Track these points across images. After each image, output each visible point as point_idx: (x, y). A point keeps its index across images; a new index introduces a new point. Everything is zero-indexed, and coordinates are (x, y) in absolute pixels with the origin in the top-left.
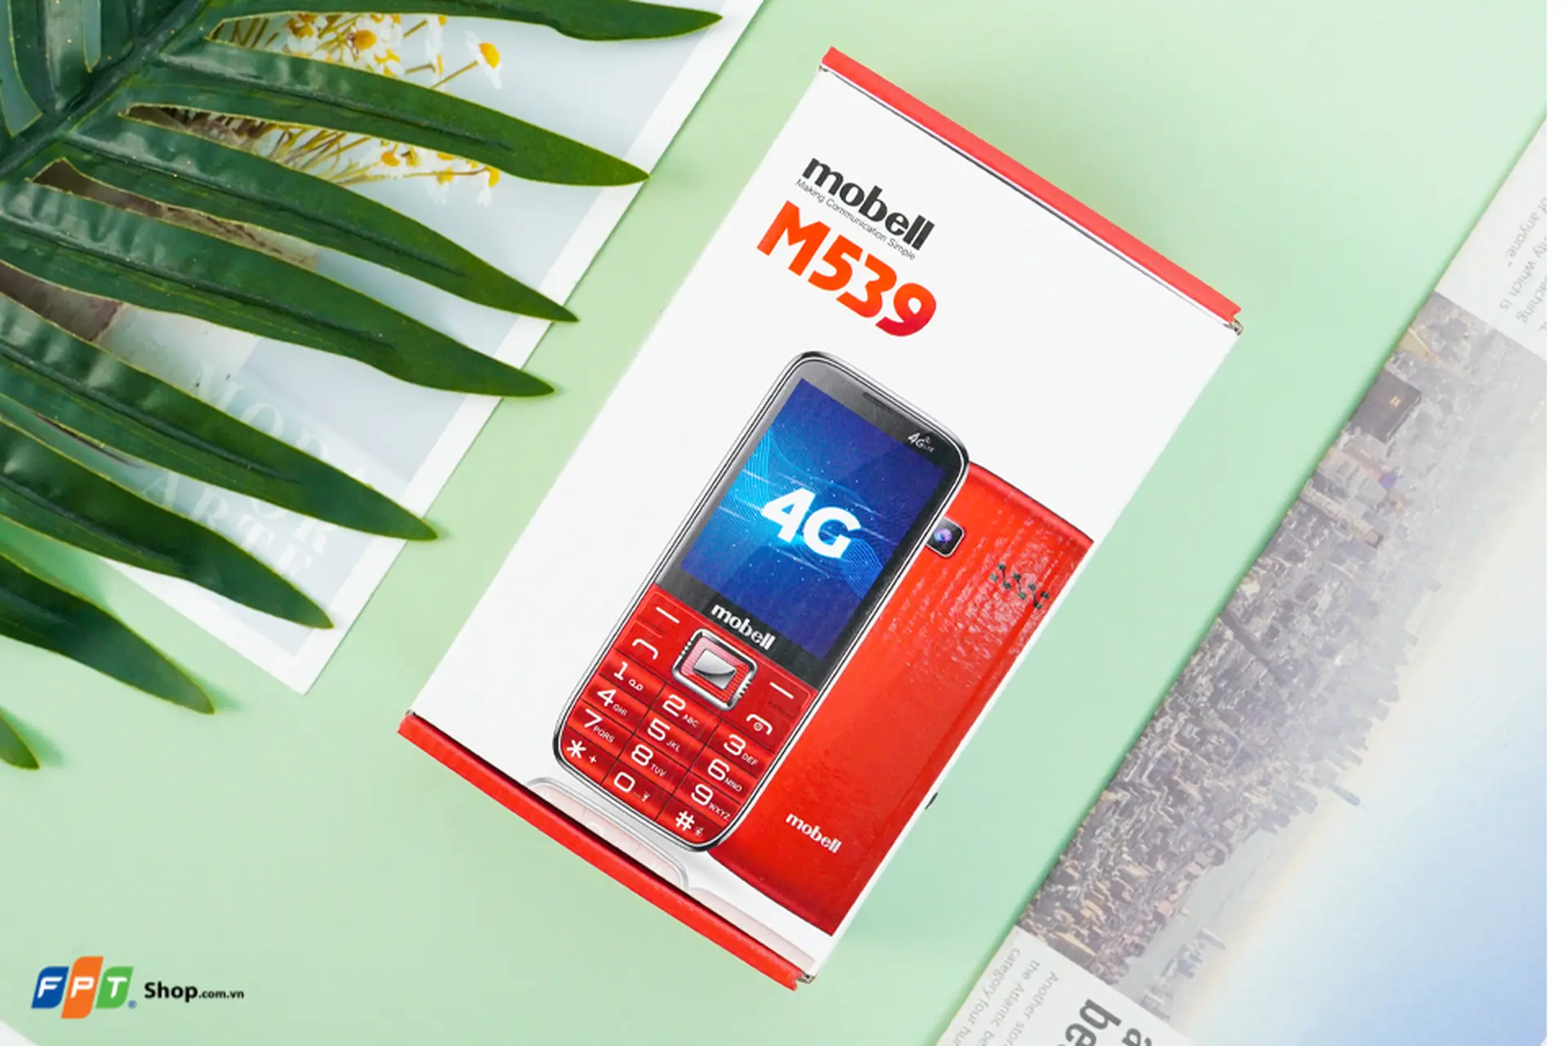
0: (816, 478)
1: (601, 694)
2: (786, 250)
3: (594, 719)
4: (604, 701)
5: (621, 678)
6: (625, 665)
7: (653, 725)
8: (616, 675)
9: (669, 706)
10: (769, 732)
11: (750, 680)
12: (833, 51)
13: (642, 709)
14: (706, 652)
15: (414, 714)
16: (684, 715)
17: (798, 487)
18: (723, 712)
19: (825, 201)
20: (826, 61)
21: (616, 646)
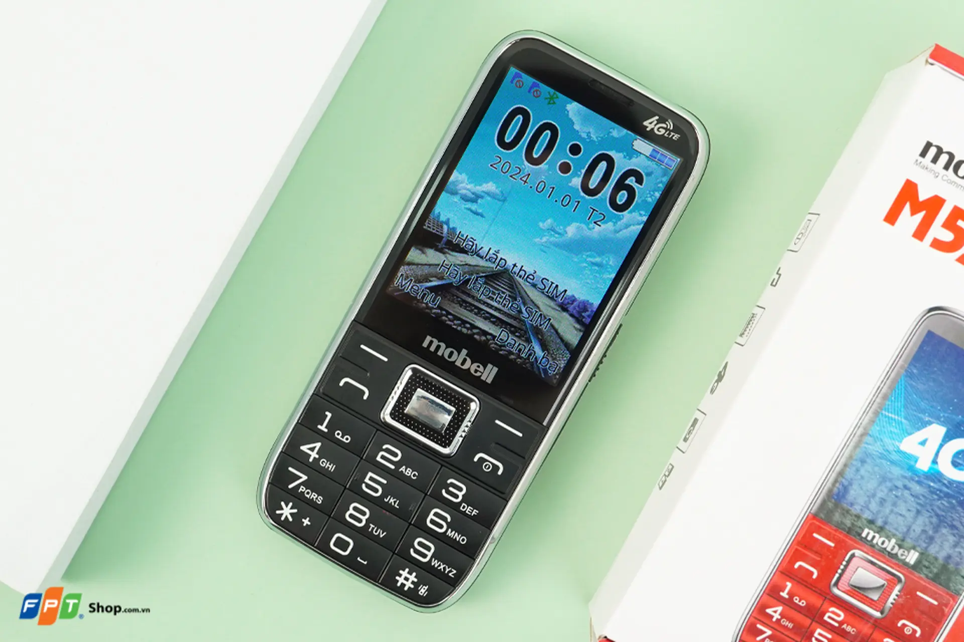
0: (946, 415)
1: (769, 611)
2: (909, 220)
3: (764, 632)
4: (772, 617)
5: (787, 597)
6: (789, 585)
7: (816, 635)
8: (782, 594)
9: (829, 617)
10: (918, 635)
11: (899, 591)
12: (937, 47)
13: (807, 622)
14: (860, 569)
15: (606, 637)
16: (843, 624)
17: (930, 423)
18: (876, 620)
19: (940, 177)
20: (932, 56)
21: (779, 569)
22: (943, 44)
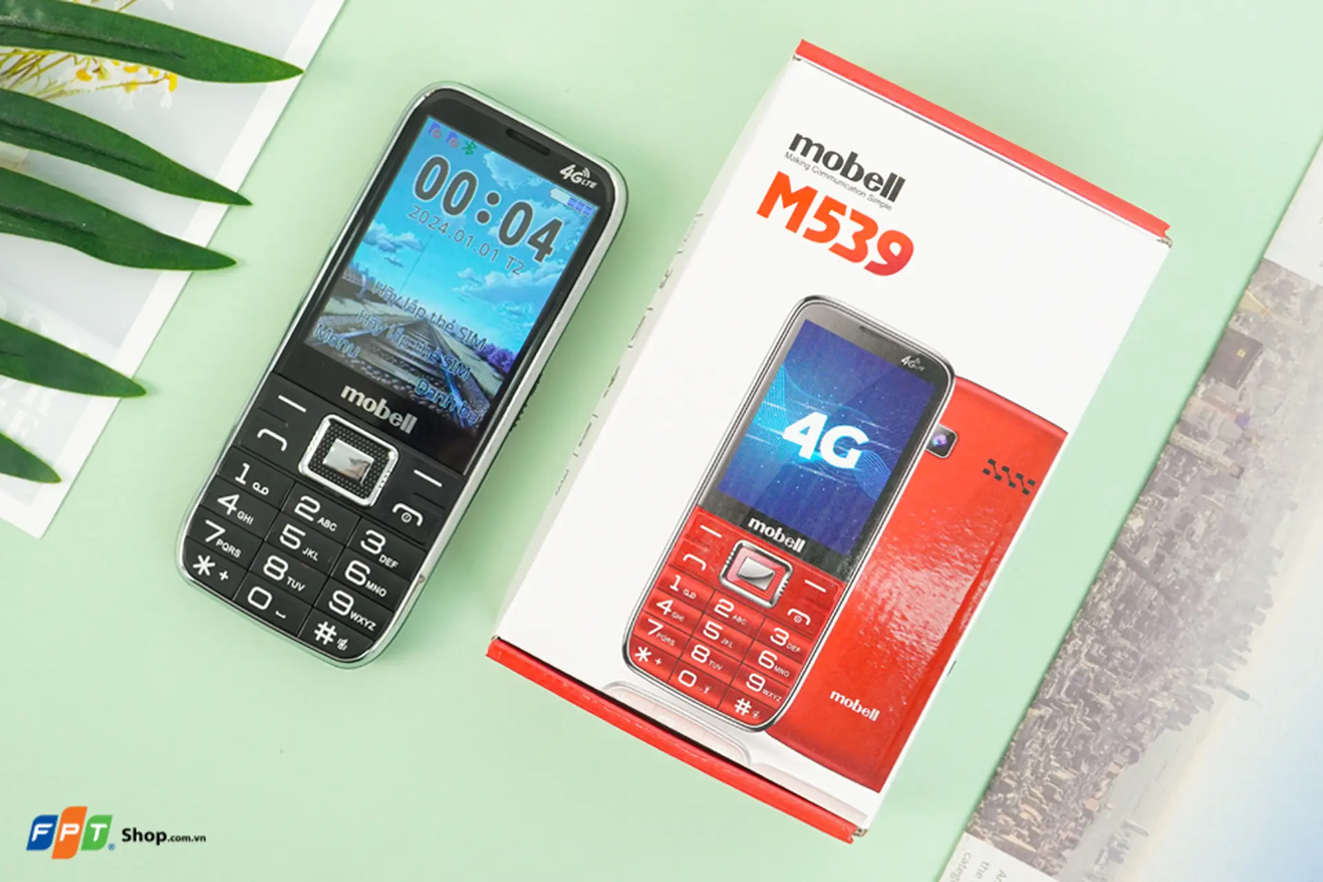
0: (827, 403)
1: (660, 605)
2: (780, 212)
3: (656, 626)
4: (663, 610)
5: (676, 589)
6: (679, 578)
7: (707, 627)
8: (672, 587)
9: (720, 609)
10: (808, 623)
11: (788, 580)
12: (803, 43)
13: (697, 614)
14: (748, 560)
15: (499, 638)
16: (733, 615)
17: (811, 411)
18: (766, 609)
19: (810, 168)
20: (798, 52)
21: (669, 562)
22: (809, 40)
